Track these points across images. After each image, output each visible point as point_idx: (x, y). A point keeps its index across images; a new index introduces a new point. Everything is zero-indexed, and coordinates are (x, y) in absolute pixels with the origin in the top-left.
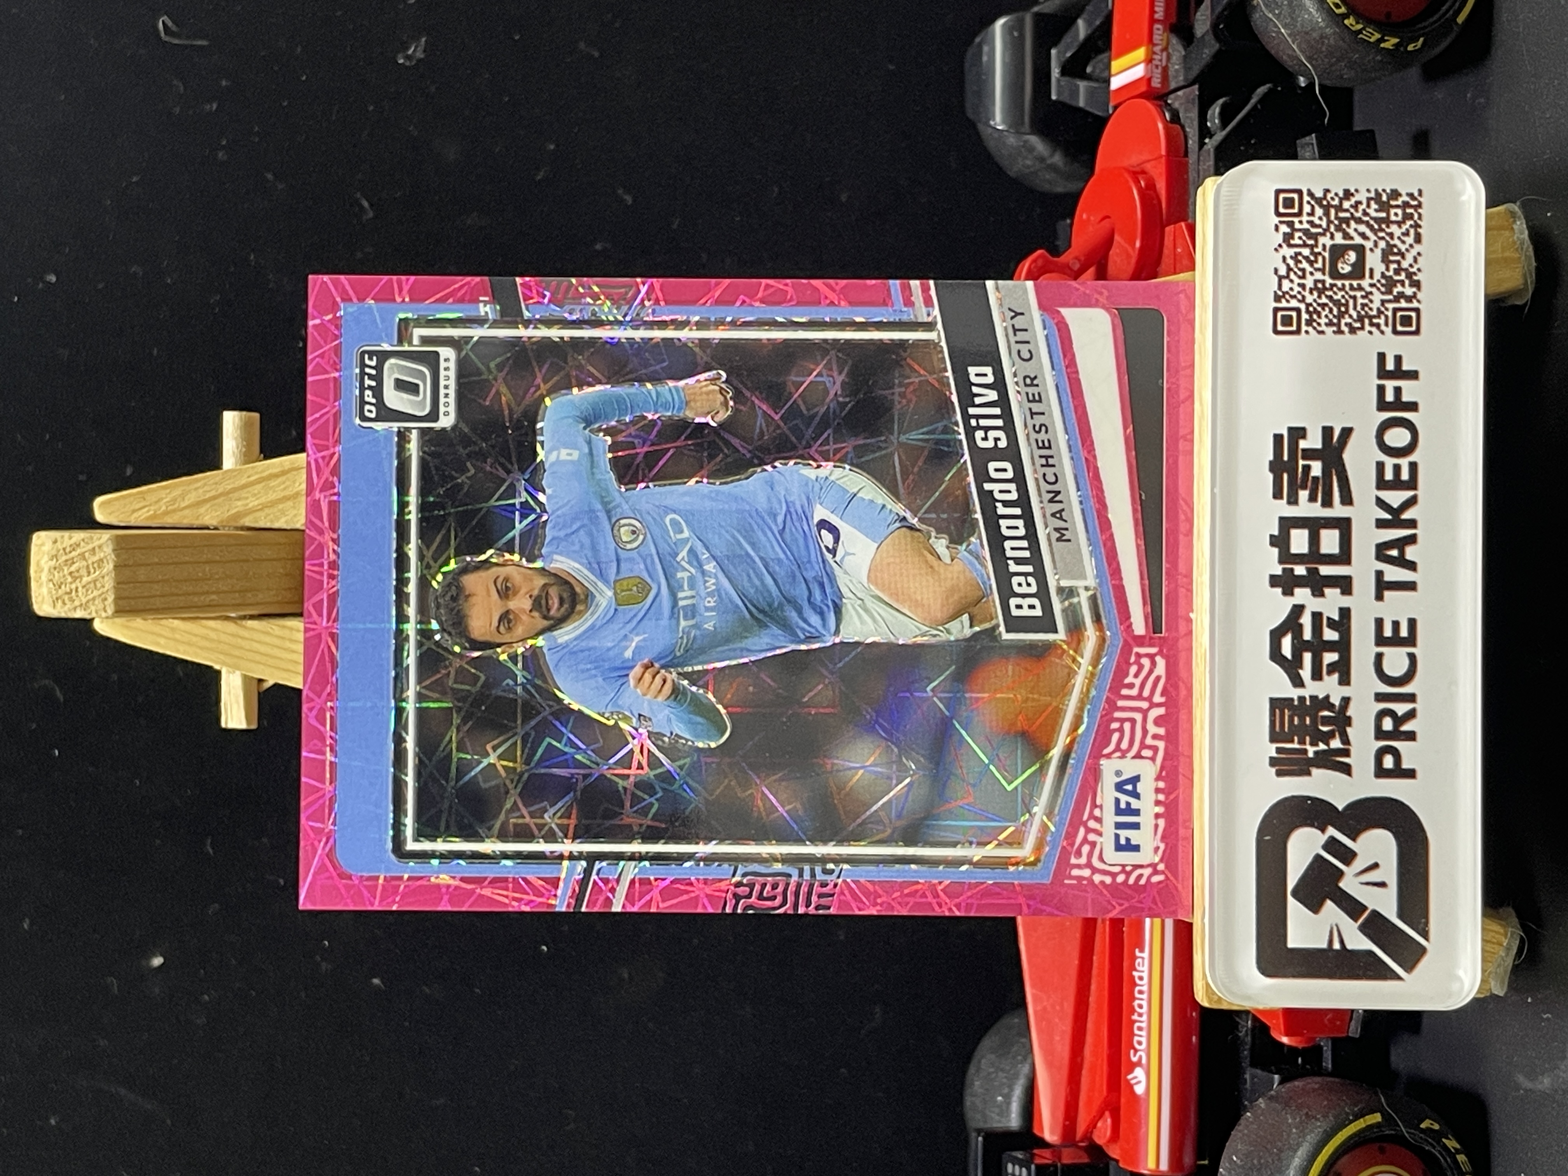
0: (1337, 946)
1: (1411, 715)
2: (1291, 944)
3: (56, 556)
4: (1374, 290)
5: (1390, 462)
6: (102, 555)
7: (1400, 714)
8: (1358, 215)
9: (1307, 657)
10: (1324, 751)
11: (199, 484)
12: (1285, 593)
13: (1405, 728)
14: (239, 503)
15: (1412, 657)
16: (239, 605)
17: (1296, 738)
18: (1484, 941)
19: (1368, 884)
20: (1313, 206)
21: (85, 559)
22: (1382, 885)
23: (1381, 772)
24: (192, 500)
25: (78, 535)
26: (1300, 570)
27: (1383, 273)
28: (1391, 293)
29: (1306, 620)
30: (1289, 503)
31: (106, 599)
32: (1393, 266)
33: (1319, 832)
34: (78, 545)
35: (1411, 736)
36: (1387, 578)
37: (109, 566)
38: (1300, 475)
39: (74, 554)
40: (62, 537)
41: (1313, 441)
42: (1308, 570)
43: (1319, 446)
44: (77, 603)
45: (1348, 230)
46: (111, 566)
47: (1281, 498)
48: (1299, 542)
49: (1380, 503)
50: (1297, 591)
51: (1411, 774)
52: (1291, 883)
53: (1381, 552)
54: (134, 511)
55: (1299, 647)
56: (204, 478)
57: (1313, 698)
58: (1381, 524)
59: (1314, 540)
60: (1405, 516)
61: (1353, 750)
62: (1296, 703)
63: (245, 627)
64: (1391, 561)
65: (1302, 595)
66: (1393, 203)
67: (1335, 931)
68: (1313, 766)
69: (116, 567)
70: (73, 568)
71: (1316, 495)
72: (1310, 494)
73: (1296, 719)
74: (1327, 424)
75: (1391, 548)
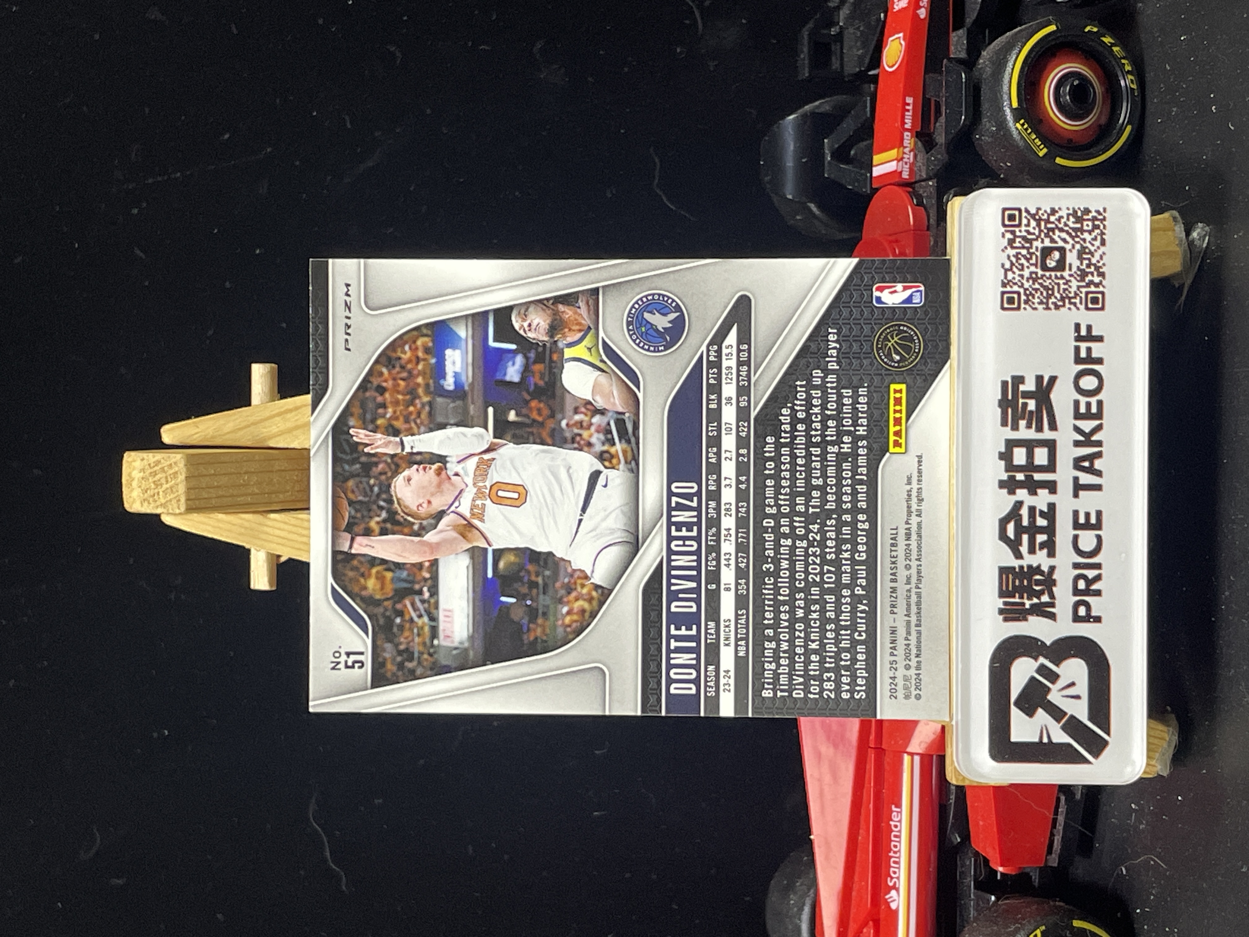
0: (1045, 740)
1: (1098, 578)
2: (1013, 739)
3: (143, 469)
4: (1072, 279)
5: (1083, 400)
6: (176, 469)
7: (1090, 577)
8: (1060, 226)
9: (1025, 537)
10: (1037, 604)
11: (236, 417)
12: (1010, 493)
13: (1094, 587)
14: (265, 430)
15: (1099, 538)
16: (267, 503)
17: (1017, 595)
18: (1149, 736)
19: (1067, 696)
20: (1029, 221)
21: (164, 471)
22: (1078, 697)
23: (1077, 618)
26: (1020, 477)
27: (1078, 267)
28: (1083, 280)
29: (1024, 512)
30: (1013, 429)
31: (179, 501)
32: (1085, 262)
33: (1033, 661)
34: (159, 462)
35: (1098, 593)
36: (1081, 482)
38: (1020, 410)
39: (156, 468)
40: (148, 456)
41: (1029, 385)
42: (1026, 476)
43: (1033, 388)
44: (158, 503)
45: (1054, 237)
46: (183, 476)
47: (1007, 425)
48: (1020, 456)
49: (1077, 429)
50: (1018, 491)
51: (1098, 619)
52: (1014, 696)
53: (1078, 463)
54: (190, 436)
55: (1020, 530)
56: (238, 412)
57: (1030, 567)
58: (1077, 444)
59: (1030, 455)
60: (1095, 438)
61: (1057, 603)
62: (1017, 570)
63: (270, 519)
64: (1084, 470)
65: (1022, 494)
66: (1085, 217)
67: (1044, 730)
68: (1029, 614)
69: (186, 477)
70: (156, 479)
71: (1031, 424)
72: (1028, 422)
73: (1017, 583)
74: (1039, 373)
75: (1084, 461)
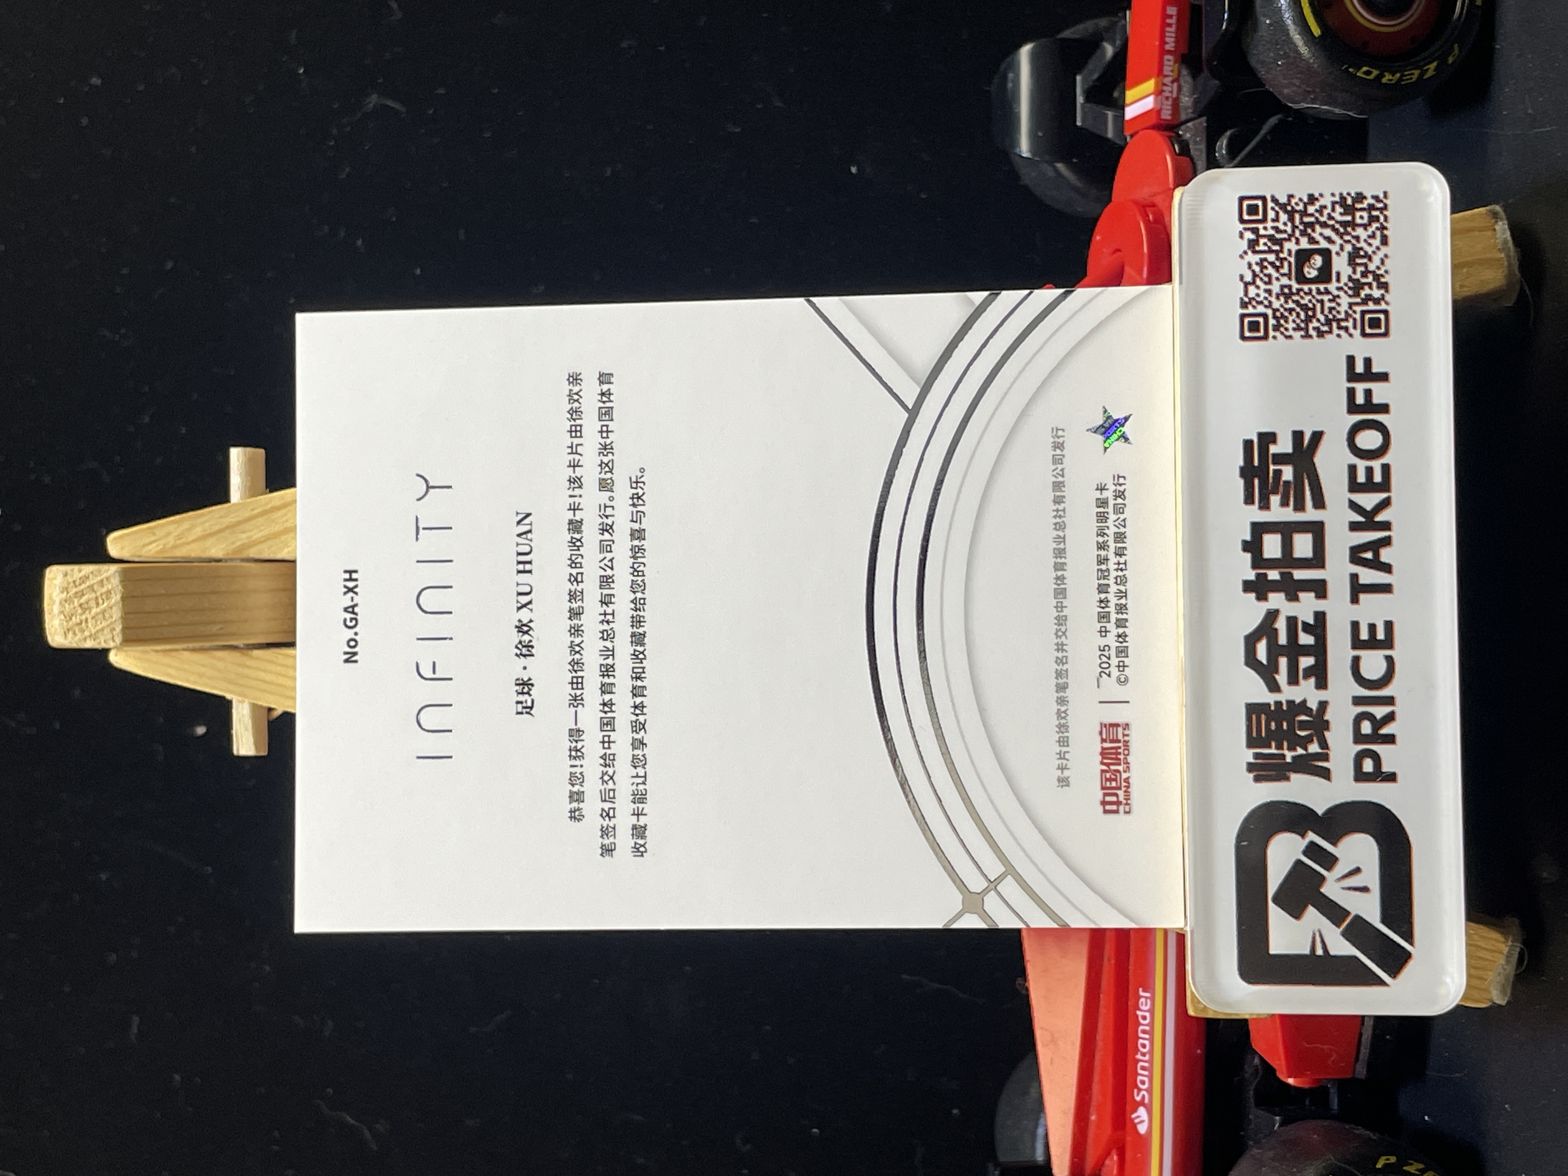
0: (1319, 952)
1: (1390, 718)
2: (1273, 950)
3: (67, 589)
4: (1342, 294)
5: (1361, 465)
6: (110, 587)
7: (1379, 717)
8: (1322, 219)
9: (1283, 662)
10: (1301, 756)
11: (205, 518)
12: (1259, 598)
13: (1384, 731)
14: (244, 536)
15: (1390, 660)
17: (1273, 744)
18: (1469, 945)
19: (1349, 889)
20: (1277, 213)
21: (93, 591)
22: (1365, 889)
23: (1360, 776)
24: (199, 534)
25: (87, 569)
26: (1273, 575)
27: (1350, 279)
28: (1357, 295)
29: (1281, 625)
30: (1261, 508)
31: (114, 629)
32: (1360, 269)
33: (1298, 837)
34: (87, 578)
35: (1390, 739)
36: (1362, 581)
37: (116, 597)
38: (1271, 480)
39: (83, 586)
40: (72, 570)
41: (1284, 446)
42: (1282, 574)
43: (1289, 449)
44: (87, 633)
45: (1313, 235)
46: (119, 597)
47: (1253, 503)
48: (1272, 546)
49: (1354, 506)
50: (1271, 596)
51: (1391, 777)
52: (1272, 888)
53: (1355, 555)
54: (144, 546)
55: (1274, 651)
56: (210, 512)
57: (1290, 703)
58: (1354, 527)
59: (1287, 546)
60: (1379, 518)
61: (1332, 754)
62: (1273, 708)
63: (253, 657)
64: (1365, 563)
65: (1276, 600)
66: (1358, 206)
67: (1318, 937)
68: (1291, 771)
69: (123, 598)
70: (83, 600)
71: (1288, 500)
72: (1282, 498)
73: (1273, 724)
74: (1298, 428)
75: (1365, 551)
